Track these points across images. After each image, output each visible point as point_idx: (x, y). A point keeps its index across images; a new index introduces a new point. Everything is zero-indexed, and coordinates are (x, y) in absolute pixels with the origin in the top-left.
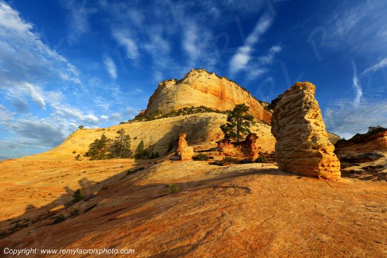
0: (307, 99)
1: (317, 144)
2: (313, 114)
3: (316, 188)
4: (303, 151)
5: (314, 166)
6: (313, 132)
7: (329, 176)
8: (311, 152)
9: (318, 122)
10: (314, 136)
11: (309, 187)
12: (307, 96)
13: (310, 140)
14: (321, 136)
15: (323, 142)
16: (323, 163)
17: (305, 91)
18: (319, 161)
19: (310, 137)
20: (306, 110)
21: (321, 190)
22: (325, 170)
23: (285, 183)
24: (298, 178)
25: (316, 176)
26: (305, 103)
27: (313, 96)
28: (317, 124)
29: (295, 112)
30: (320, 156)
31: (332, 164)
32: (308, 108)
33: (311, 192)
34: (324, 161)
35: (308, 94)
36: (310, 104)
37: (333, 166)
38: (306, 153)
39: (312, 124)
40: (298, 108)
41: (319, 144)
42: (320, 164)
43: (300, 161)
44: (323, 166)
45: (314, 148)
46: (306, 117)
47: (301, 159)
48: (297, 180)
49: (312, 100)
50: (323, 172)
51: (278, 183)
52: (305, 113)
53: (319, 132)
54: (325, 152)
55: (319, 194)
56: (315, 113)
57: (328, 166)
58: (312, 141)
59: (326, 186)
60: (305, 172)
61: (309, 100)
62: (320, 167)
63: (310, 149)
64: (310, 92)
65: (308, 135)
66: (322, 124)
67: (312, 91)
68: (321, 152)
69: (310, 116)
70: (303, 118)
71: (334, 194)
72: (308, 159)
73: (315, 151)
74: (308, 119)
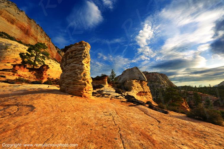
0: (86, 52)
1: (85, 78)
2: (87, 61)
3: (81, 103)
4: (77, 81)
5: (81, 90)
6: (84, 71)
7: (87, 96)
8: (82, 82)
9: (88, 66)
10: (85, 73)
11: (77, 103)
12: (86, 50)
13: (82, 75)
14: (88, 74)
15: (88, 77)
16: (86, 89)
17: (86, 47)
18: (84, 87)
19: (83, 73)
20: (84, 57)
21: (84, 104)
22: (86, 92)
23: (63, 100)
24: (71, 97)
25: (81, 96)
26: (84, 54)
27: (89, 51)
28: (87, 67)
29: (78, 57)
30: (85, 84)
31: (90, 89)
32: (85, 57)
33: (79, 106)
34: (87, 87)
35: (87, 49)
36: (86, 55)
37: (90, 91)
38: (79, 82)
39: (85, 66)
40: (80, 55)
41: (86, 78)
42: (84, 89)
43: (74, 87)
44: (85, 90)
45: (83, 80)
46: (83, 62)
47: (75, 85)
48: (71, 98)
49: (88, 53)
50: (85, 94)
51: (58, 100)
52: (83, 59)
53: (88, 72)
54: (88, 83)
55: (82, 107)
56: (88, 61)
57: (88, 90)
58: (83, 76)
59: (85, 102)
60: (76, 93)
61: (87, 53)
62: (84, 91)
63: (81, 80)
64: (88, 49)
65: (82, 72)
66: (89, 67)
67: (89, 49)
68: (86, 82)
69: (85, 62)
70: (81, 61)
71: (90, 107)
72: (79, 85)
73: (83, 81)
74: (83, 63)
